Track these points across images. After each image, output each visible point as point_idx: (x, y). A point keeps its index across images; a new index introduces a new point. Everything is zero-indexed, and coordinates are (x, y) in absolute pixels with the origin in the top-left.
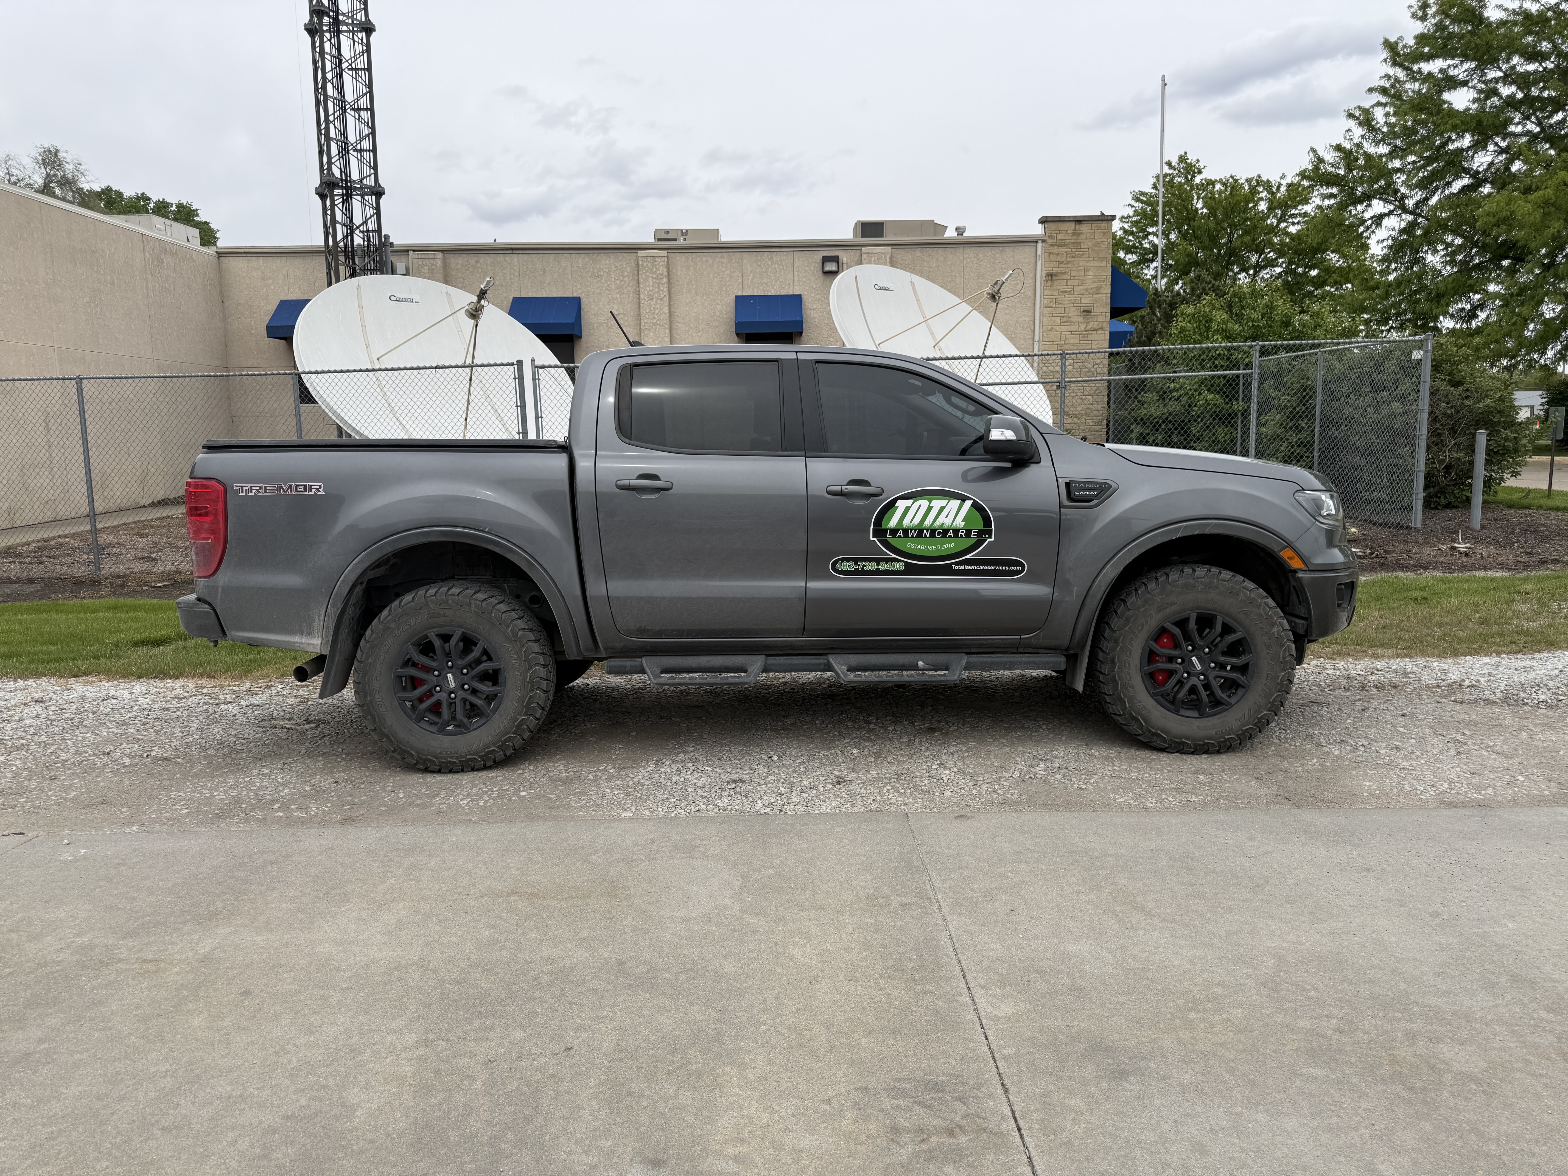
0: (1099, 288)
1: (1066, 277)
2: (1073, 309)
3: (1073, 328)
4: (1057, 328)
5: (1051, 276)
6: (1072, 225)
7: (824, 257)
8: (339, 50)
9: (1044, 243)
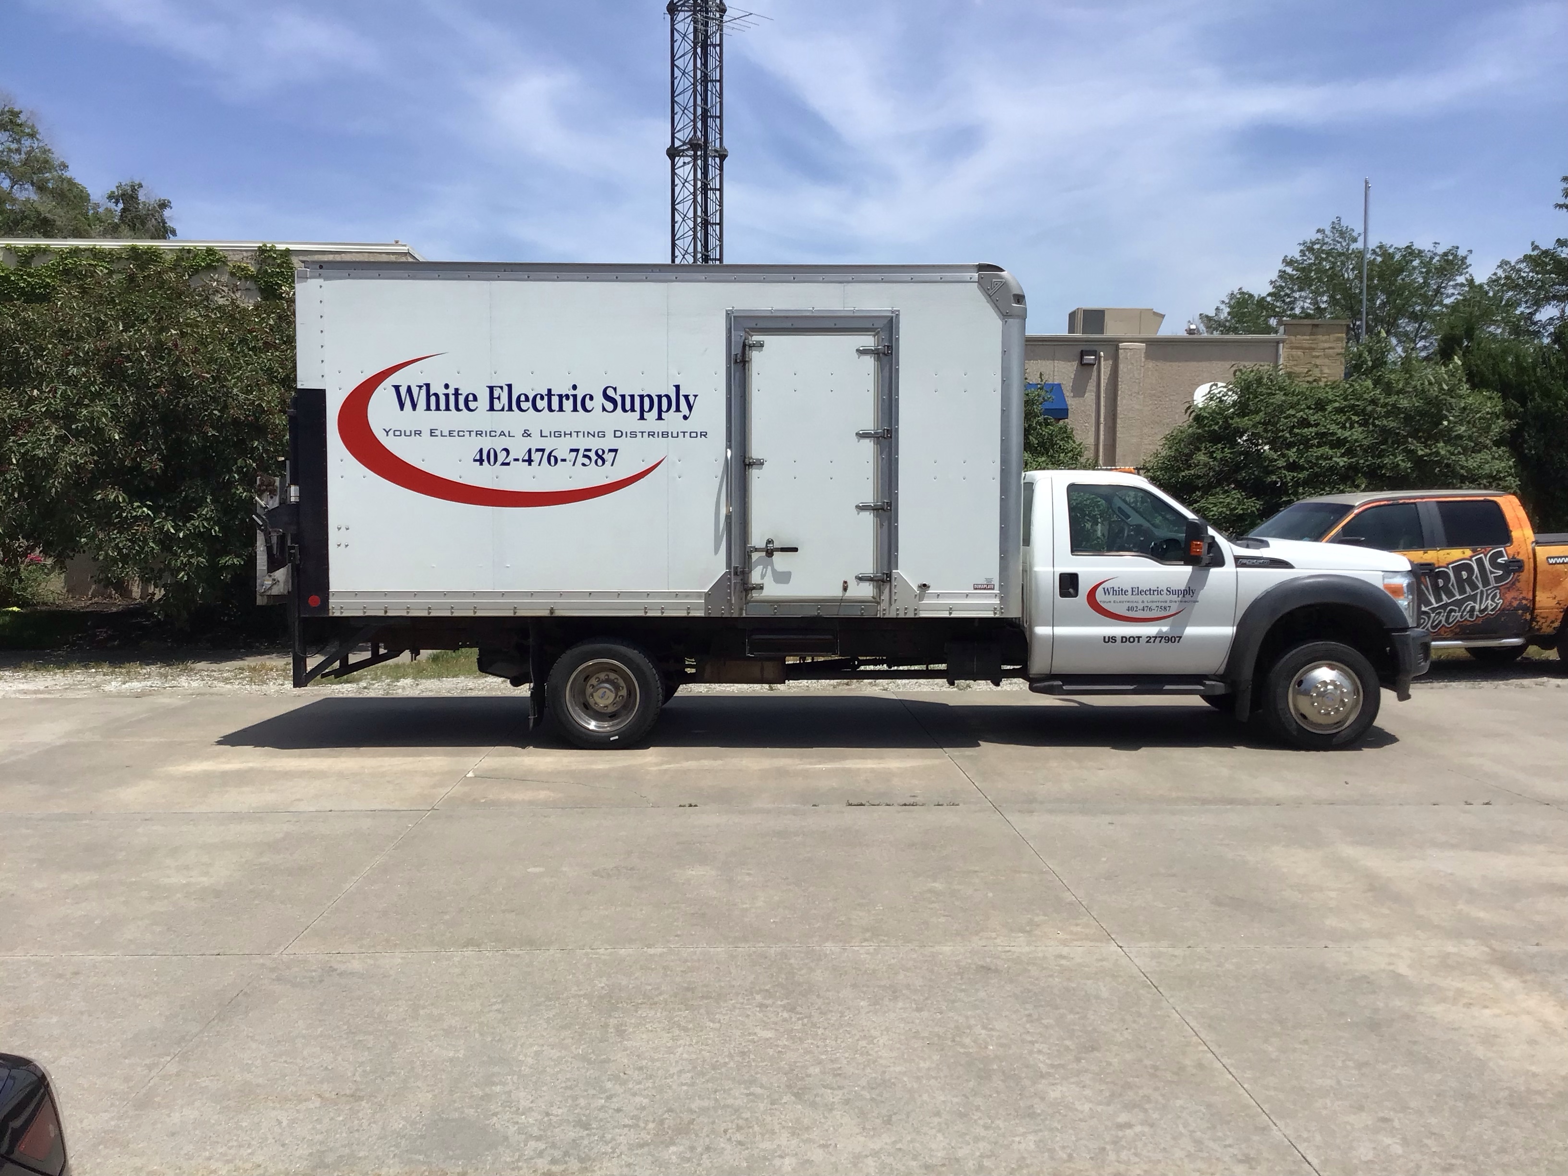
6: (1309, 328)
7: (1082, 351)
8: (705, 174)
9: (1284, 343)
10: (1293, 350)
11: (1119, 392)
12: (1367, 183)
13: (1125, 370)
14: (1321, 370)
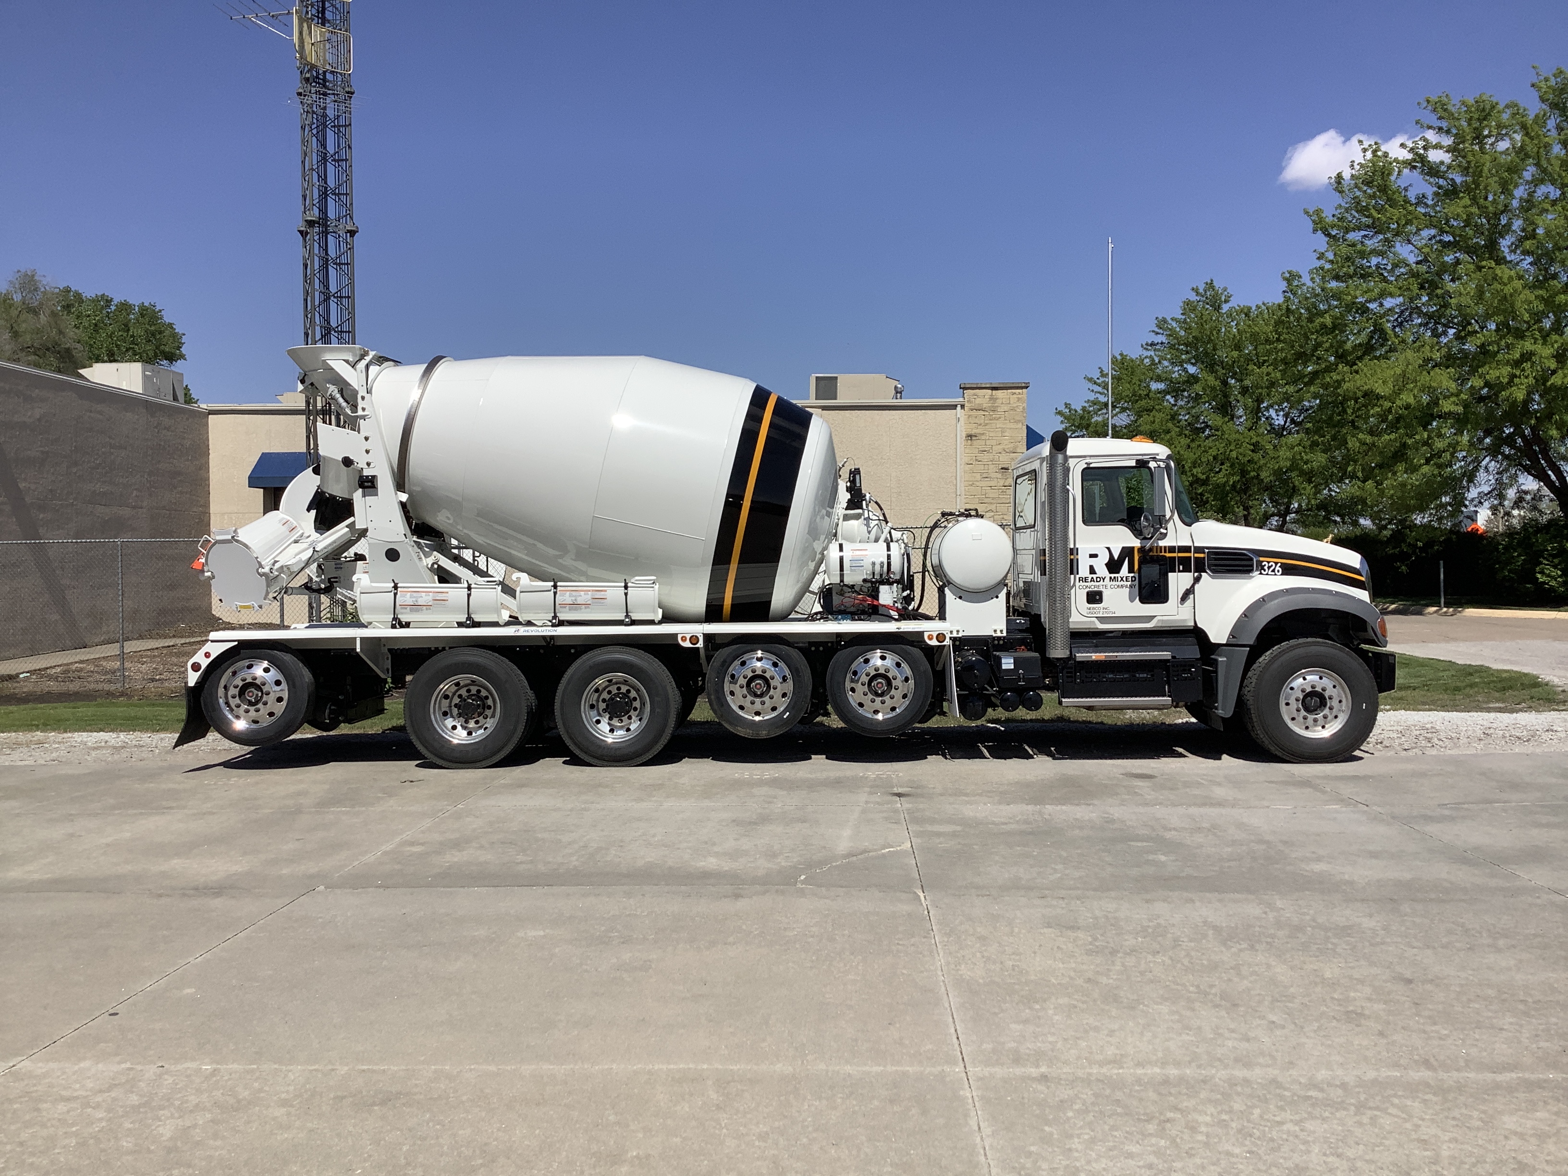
0: (1015, 448)
1: (983, 437)
2: (991, 467)
3: (992, 483)
4: (978, 484)
5: (970, 437)
6: (990, 391)
8: (326, 250)
9: (963, 407)
10: (974, 413)
14: (1002, 432)
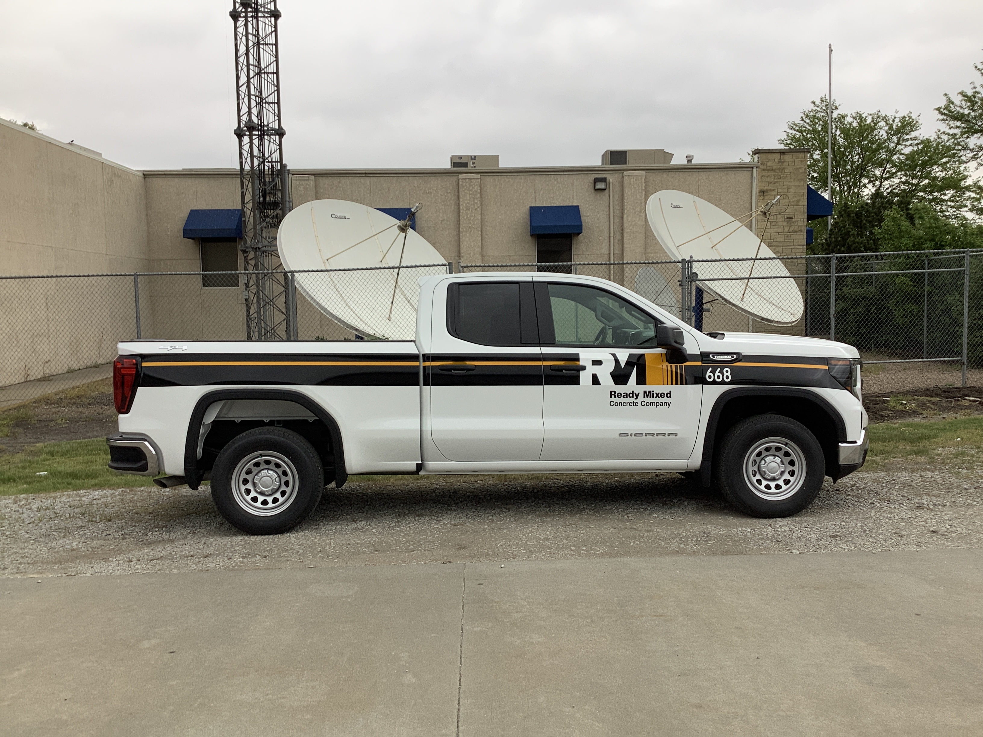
0: (798, 201)
1: (773, 193)
2: (779, 216)
3: (779, 230)
5: (763, 192)
6: (778, 155)
7: (595, 179)
8: (258, 30)
9: (757, 167)
10: (766, 173)
11: (626, 211)
12: (830, 47)
13: (629, 193)
14: (788, 189)
